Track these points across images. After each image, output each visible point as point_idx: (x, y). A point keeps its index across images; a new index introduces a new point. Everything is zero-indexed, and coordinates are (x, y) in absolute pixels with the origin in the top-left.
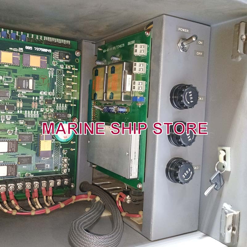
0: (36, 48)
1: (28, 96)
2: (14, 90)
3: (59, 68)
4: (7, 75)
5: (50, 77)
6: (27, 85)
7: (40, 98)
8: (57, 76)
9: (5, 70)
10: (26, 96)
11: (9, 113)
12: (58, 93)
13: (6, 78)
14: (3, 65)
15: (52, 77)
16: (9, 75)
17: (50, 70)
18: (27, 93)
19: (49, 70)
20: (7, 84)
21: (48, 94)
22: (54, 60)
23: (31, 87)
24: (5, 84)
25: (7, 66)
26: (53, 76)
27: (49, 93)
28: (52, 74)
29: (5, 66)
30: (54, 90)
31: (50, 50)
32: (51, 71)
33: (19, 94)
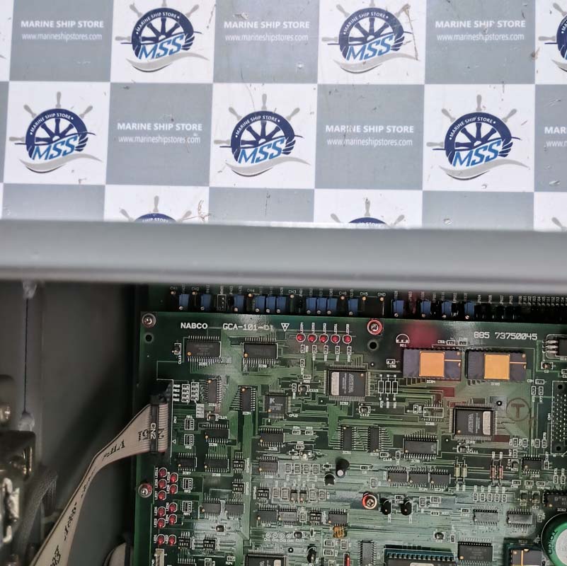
0: (499, 334)
1: (480, 450)
2: (448, 437)
3: (559, 376)
4: (432, 402)
5: (533, 401)
6: (478, 426)
7: (510, 455)
8: (553, 397)
9: (428, 391)
10: (475, 449)
11: (436, 490)
12: (556, 442)
13: (429, 410)
14: (424, 380)
15: (541, 401)
16: (436, 403)
17: (535, 385)
18: (478, 442)
19: (532, 384)
20: (432, 424)
21: (530, 443)
22: (546, 358)
23: (486, 431)
24: (427, 424)
25: (432, 382)
26: (543, 399)
27: (532, 441)
28: (541, 393)
29: (428, 382)
30: (545, 434)
31: (535, 335)
32: (537, 386)
33: (458, 446)
